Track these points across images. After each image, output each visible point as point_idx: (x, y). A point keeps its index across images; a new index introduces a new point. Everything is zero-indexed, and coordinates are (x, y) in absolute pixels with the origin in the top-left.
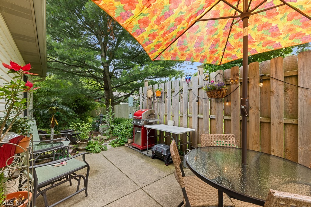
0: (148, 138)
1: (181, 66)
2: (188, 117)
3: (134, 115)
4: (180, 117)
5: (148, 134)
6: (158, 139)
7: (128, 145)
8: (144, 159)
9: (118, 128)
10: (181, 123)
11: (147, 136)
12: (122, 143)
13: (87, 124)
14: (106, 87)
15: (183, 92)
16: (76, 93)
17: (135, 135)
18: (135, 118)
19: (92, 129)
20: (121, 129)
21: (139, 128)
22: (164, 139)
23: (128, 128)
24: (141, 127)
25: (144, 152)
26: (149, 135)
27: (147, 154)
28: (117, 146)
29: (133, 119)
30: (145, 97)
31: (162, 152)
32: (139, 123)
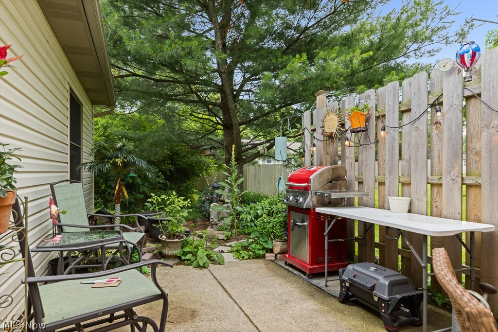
0: (329, 243)
1: (423, 50)
2: (464, 186)
3: (290, 180)
4: (432, 185)
5: (327, 231)
6: (356, 250)
7: (273, 258)
8: (316, 299)
9: (250, 214)
10: (434, 204)
11: (326, 238)
12: (260, 250)
13: (181, 200)
14: (227, 122)
15: (445, 108)
16: (169, 140)
17: (291, 232)
18: (291, 187)
19: (191, 210)
20: (257, 217)
21: (302, 215)
22: (377, 250)
23: (274, 214)
24: (308, 211)
25: (315, 281)
26: (331, 234)
27: (327, 286)
28: (246, 257)
29: (287, 191)
30: (318, 135)
31: (373, 288)
32: (301, 200)
